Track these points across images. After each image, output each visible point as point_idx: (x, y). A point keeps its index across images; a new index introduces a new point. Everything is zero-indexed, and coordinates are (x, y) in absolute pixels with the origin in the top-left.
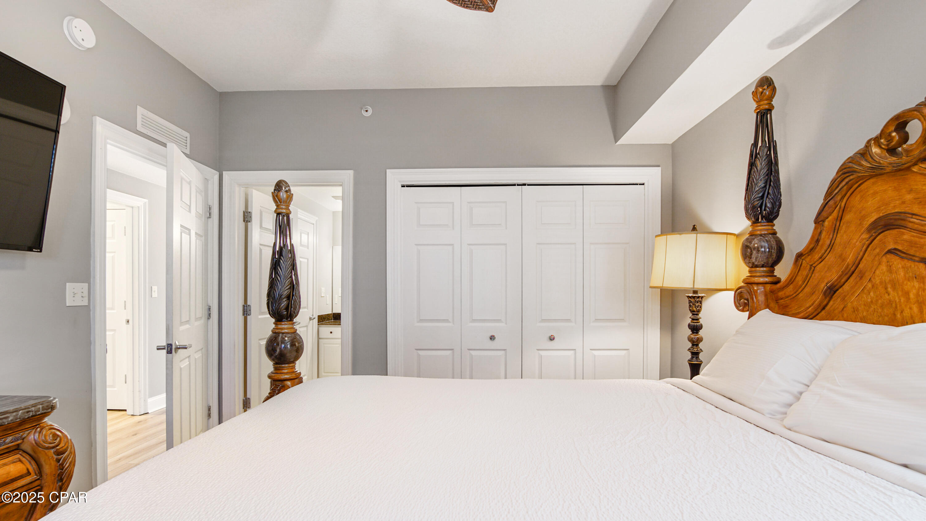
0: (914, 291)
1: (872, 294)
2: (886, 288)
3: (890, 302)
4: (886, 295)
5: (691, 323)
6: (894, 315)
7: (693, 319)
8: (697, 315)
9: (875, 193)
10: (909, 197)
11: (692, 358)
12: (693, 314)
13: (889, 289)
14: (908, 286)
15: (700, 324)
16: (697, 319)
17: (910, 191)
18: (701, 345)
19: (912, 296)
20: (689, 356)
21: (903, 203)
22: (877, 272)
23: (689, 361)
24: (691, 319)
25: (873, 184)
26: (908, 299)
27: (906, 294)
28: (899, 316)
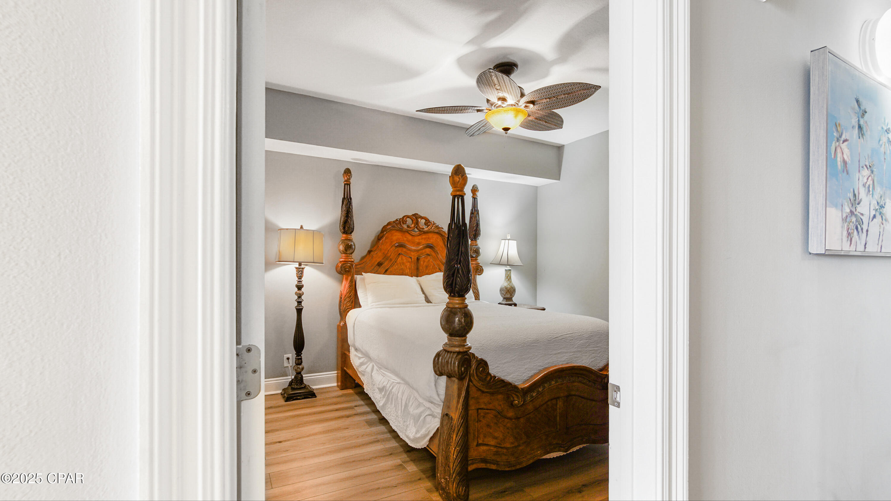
0: (408, 266)
1: (397, 266)
2: (401, 265)
3: (402, 269)
4: (401, 267)
5: (297, 284)
6: (403, 272)
7: (298, 282)
8: (301, 279)
9: (396, 235)
10: (405, 239)
11: (298, 305)
12: (299, 279)
13: (402, 265)
14: (407, 264)
15: (302, 284)
16: (301, 282)
17: (405, 238)
18: (303, 297)
19: (408, 267)
20: (296, 304)
21: (404, 240)
22: (398, 260)
23: (296, 307)
24: (297, 282)
25: (395, 232)
26: (407, 268)
27: (406, 266)
28: (404, 273)
